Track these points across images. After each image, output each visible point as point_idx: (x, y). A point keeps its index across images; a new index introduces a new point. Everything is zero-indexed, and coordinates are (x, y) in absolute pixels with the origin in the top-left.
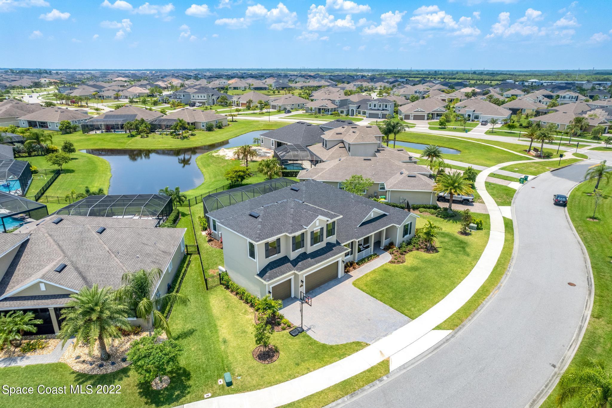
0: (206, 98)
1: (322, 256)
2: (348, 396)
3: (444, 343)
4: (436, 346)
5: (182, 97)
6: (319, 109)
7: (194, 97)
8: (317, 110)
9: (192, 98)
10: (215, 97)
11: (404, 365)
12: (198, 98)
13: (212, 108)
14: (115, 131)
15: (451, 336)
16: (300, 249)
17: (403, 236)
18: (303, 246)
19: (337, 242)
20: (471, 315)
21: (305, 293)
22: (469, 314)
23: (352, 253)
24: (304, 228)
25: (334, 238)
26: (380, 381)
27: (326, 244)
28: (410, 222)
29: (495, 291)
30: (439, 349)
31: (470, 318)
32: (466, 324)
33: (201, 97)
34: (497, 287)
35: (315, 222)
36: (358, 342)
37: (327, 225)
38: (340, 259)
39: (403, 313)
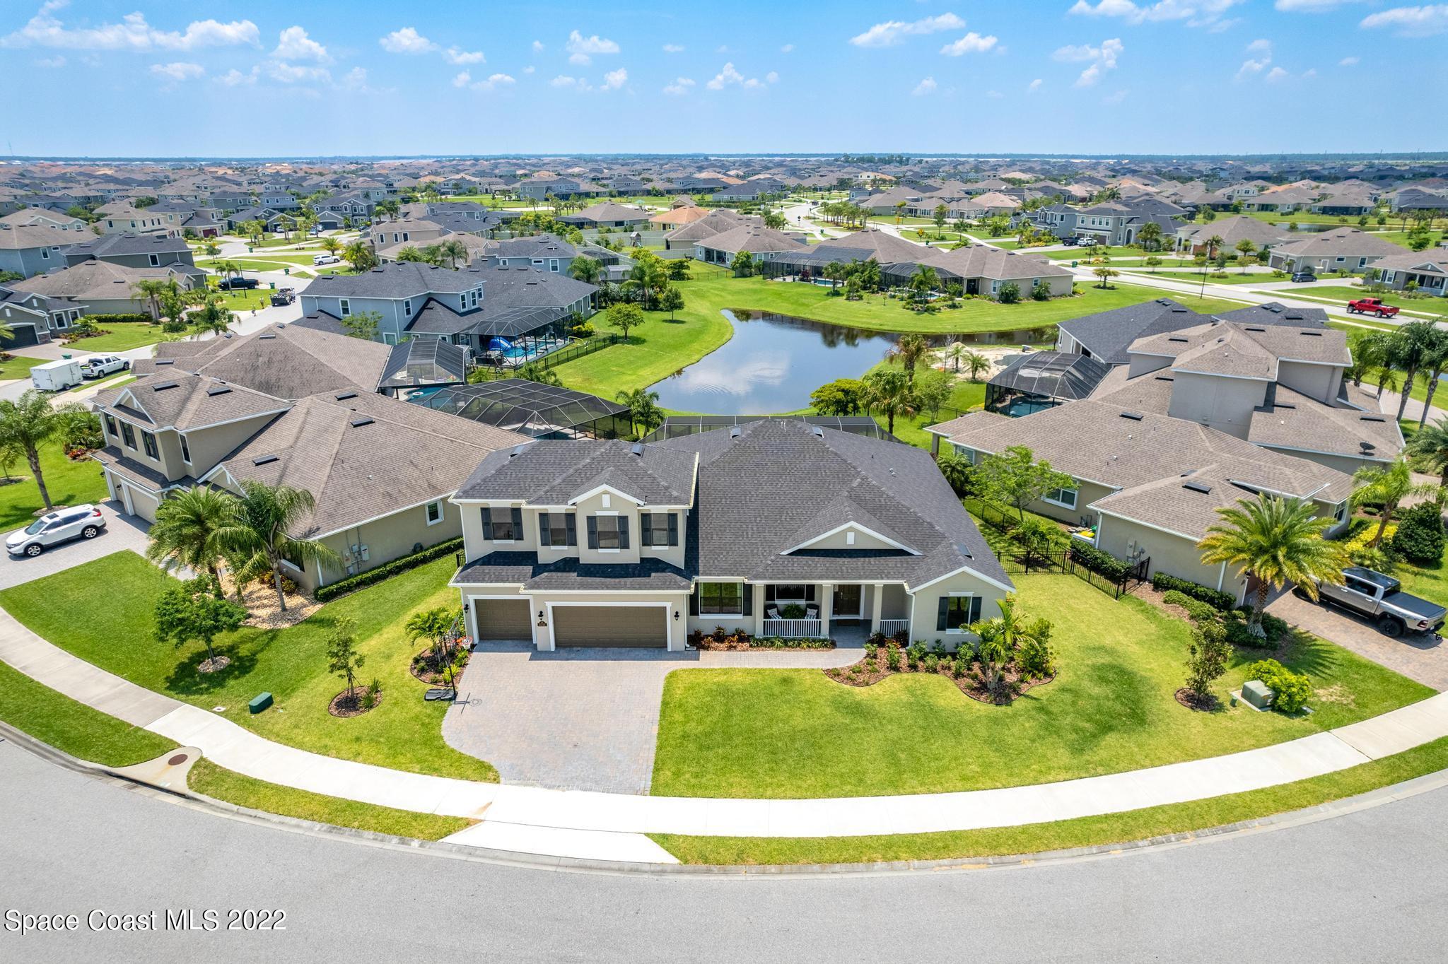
0: (1109, 227)
1: (608, 580)
2: (326, 826)
3: (619, 870)
4: (589, 864)
5: (1058, 221)
6: (1411, 277)
7: (1083, 222)
8: (1402, 279)
9: (1079, 224)
10: (1133, 227)
11: (476, 848)
12: (1091, 226)
13: (1109, 251)
14: (815, 281)
15: (659, 868)
16: (566, 548)
17: (941, 627)
18: (573, 543)
19: (691, 567)
20: (787, 867)
21: (557, 646)
22: (785, 862)
23: (748, 612)
24: (570, 502)
25: (675, 555)
26: (403, 842)
27: (642, 559)
28: (970, 594)
29: (970, 863)
30: (583, 872)
31: (773, 870)
32: (737, 873)
33: (1100, 223)
34: (997, 859)
35: (598, 497)
36: (489, 768)
37: (643, 515)
38: (668, 605)
39: (657, 770)
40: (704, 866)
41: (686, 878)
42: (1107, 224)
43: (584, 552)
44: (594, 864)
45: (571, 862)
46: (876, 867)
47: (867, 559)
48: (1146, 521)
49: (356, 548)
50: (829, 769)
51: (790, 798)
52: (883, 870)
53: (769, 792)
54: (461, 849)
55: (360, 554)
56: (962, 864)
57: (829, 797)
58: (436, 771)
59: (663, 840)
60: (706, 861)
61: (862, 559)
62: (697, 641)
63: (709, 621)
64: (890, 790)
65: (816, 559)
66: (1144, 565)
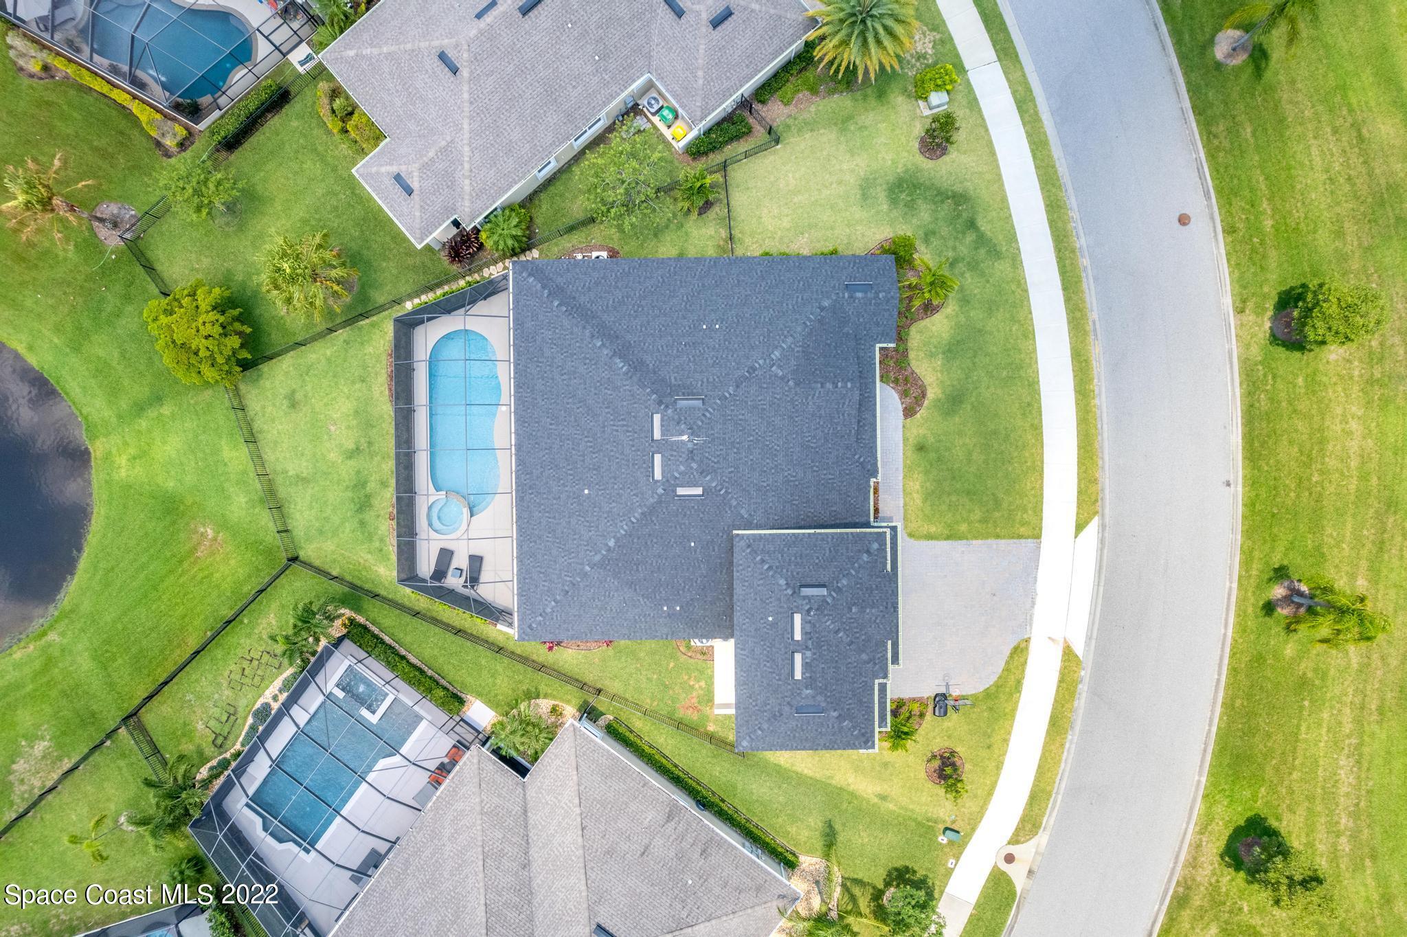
2: (1069, 732)
15: (1101, 528)
26: (1081, 681)
30: (1104, 570)
32: (1103, 483)
36: (1017, 646)
39: (1020, 537)
40: (1100, 503)
41: (1107, 511)
48: (741, 87)
54: (1087, 644)
58: (1019, 683)
59: (1079, 527)
60: (1096, 501)
64: (1036, 387)
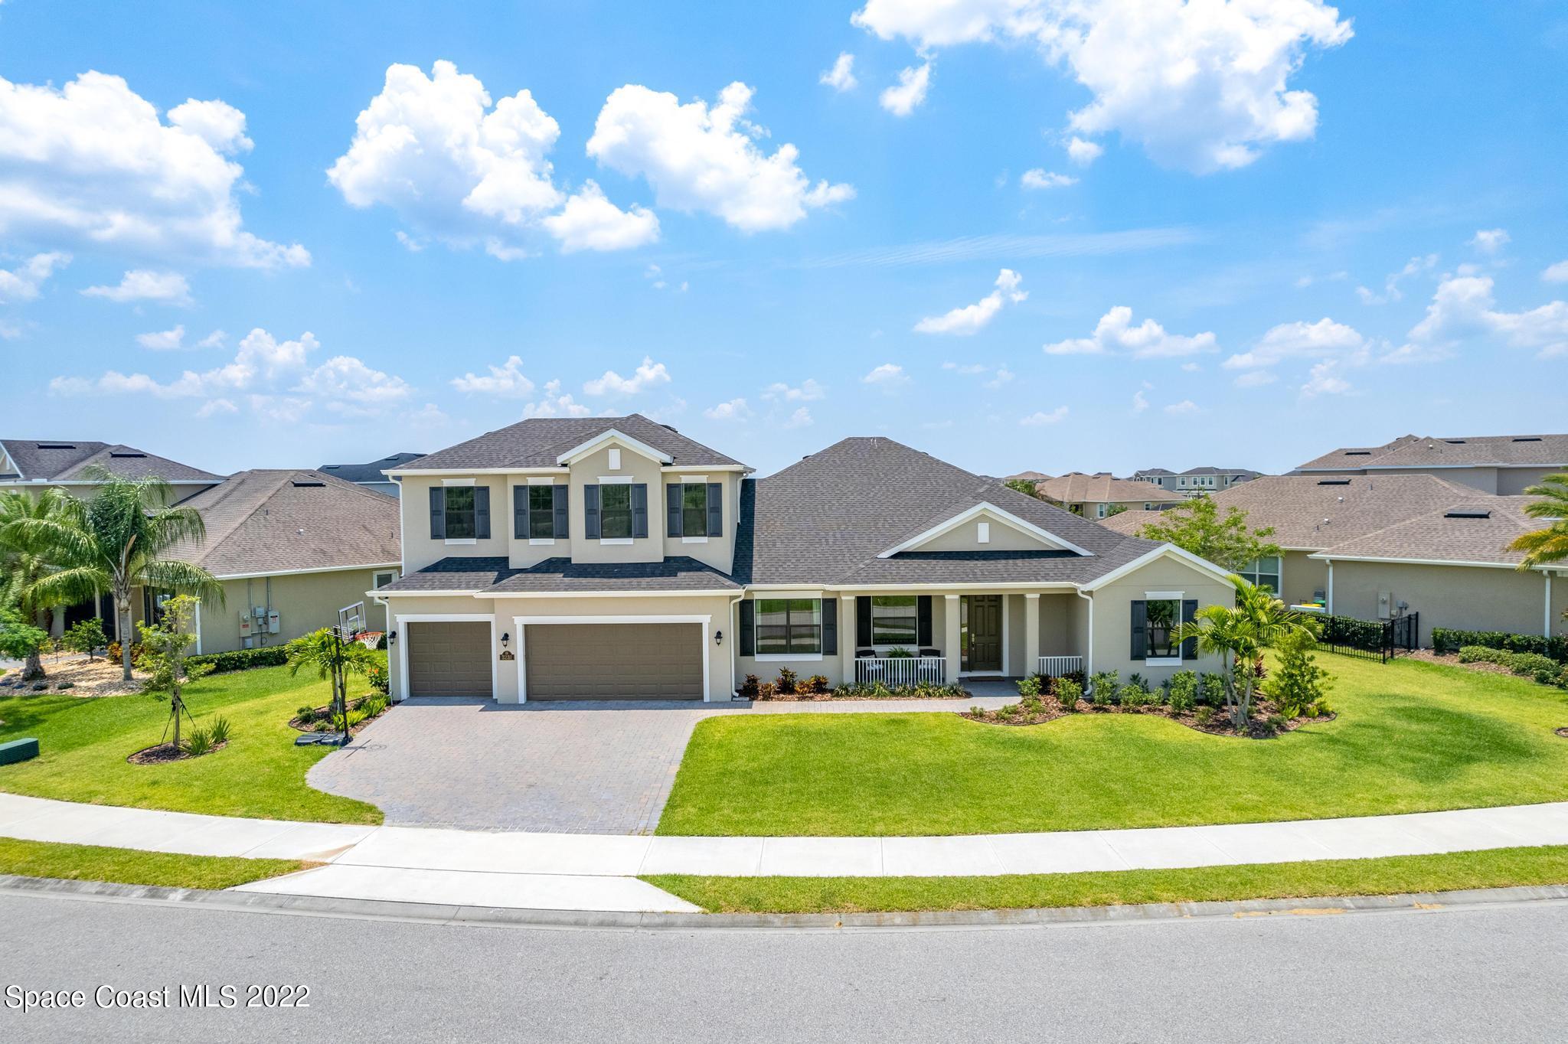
15: (662, 920)
16: (551, 542)
17: (1138, 655)
18: (564, 534)
19: (741, 571)
20: (924, 916)
21: (529, 698)
22: (922, 907)
23: (831, 649)
24: (560, 459)
25: (718, 550)
26: (153, 894)
27: (667, 559)
28: (1178, 595)
29: (1307, 907)
31: (898, 920)
32: (823, 925)
33: (1203, 483)
34: (1361, 901)
35: (603, 454)
36: (371, 809)
37: (670, 487)
38: (705, 619)
39: (671, 807)
40: (753, 916)
41: (714, 933)
42: (1211, 483)
43: (580, 547)
44: (528, 916)
45: (481, 914)
46: (1112, 914)
47: (1011, 561)
48: (1404, 557)
49: (261, 611)
50: (987, 802)
51: (919, 834)
52: (1126, 917)
53: (878, 829)
54: (263, 899)
55: (266, 623)
56: (1291, 908)
57: (994, 832)
59: (673, 882)
60: (758, 907)
61: (1003, 561)
62: (749, 690)
63: (768, 665)
65: (934, 562)
66: (1413, 621)
